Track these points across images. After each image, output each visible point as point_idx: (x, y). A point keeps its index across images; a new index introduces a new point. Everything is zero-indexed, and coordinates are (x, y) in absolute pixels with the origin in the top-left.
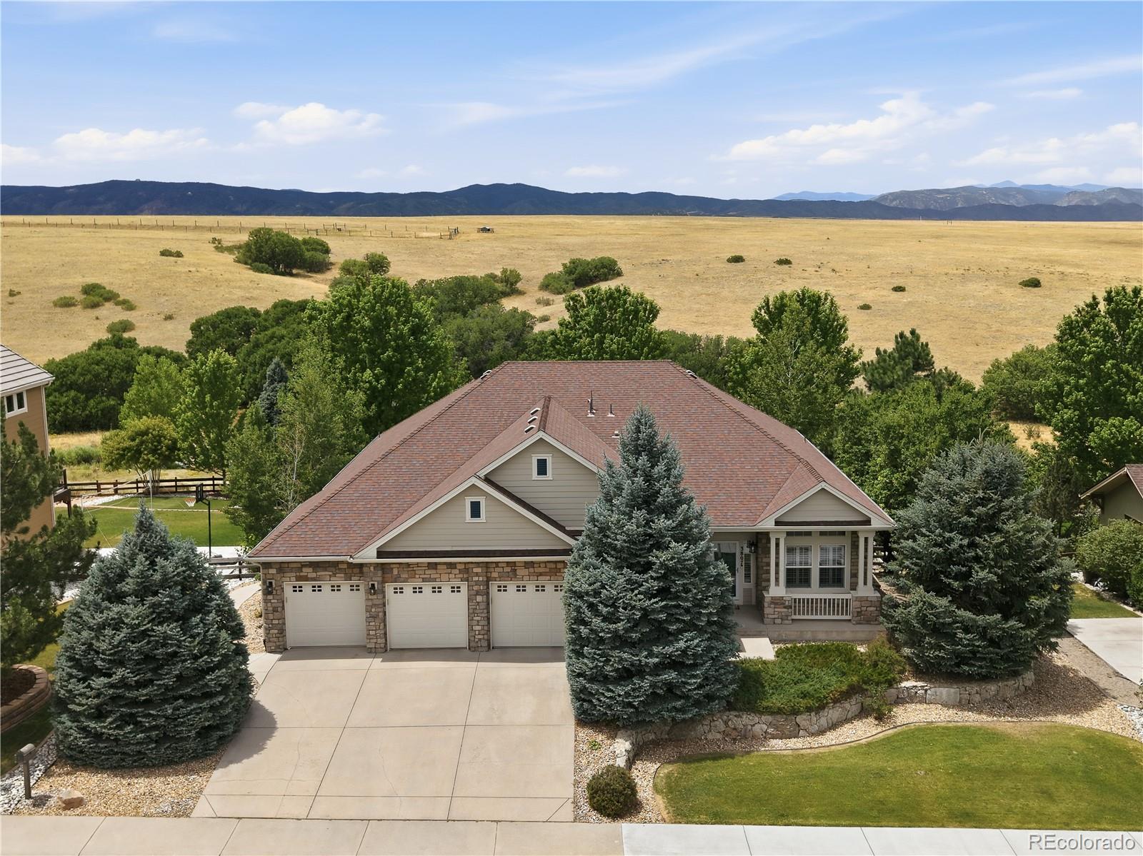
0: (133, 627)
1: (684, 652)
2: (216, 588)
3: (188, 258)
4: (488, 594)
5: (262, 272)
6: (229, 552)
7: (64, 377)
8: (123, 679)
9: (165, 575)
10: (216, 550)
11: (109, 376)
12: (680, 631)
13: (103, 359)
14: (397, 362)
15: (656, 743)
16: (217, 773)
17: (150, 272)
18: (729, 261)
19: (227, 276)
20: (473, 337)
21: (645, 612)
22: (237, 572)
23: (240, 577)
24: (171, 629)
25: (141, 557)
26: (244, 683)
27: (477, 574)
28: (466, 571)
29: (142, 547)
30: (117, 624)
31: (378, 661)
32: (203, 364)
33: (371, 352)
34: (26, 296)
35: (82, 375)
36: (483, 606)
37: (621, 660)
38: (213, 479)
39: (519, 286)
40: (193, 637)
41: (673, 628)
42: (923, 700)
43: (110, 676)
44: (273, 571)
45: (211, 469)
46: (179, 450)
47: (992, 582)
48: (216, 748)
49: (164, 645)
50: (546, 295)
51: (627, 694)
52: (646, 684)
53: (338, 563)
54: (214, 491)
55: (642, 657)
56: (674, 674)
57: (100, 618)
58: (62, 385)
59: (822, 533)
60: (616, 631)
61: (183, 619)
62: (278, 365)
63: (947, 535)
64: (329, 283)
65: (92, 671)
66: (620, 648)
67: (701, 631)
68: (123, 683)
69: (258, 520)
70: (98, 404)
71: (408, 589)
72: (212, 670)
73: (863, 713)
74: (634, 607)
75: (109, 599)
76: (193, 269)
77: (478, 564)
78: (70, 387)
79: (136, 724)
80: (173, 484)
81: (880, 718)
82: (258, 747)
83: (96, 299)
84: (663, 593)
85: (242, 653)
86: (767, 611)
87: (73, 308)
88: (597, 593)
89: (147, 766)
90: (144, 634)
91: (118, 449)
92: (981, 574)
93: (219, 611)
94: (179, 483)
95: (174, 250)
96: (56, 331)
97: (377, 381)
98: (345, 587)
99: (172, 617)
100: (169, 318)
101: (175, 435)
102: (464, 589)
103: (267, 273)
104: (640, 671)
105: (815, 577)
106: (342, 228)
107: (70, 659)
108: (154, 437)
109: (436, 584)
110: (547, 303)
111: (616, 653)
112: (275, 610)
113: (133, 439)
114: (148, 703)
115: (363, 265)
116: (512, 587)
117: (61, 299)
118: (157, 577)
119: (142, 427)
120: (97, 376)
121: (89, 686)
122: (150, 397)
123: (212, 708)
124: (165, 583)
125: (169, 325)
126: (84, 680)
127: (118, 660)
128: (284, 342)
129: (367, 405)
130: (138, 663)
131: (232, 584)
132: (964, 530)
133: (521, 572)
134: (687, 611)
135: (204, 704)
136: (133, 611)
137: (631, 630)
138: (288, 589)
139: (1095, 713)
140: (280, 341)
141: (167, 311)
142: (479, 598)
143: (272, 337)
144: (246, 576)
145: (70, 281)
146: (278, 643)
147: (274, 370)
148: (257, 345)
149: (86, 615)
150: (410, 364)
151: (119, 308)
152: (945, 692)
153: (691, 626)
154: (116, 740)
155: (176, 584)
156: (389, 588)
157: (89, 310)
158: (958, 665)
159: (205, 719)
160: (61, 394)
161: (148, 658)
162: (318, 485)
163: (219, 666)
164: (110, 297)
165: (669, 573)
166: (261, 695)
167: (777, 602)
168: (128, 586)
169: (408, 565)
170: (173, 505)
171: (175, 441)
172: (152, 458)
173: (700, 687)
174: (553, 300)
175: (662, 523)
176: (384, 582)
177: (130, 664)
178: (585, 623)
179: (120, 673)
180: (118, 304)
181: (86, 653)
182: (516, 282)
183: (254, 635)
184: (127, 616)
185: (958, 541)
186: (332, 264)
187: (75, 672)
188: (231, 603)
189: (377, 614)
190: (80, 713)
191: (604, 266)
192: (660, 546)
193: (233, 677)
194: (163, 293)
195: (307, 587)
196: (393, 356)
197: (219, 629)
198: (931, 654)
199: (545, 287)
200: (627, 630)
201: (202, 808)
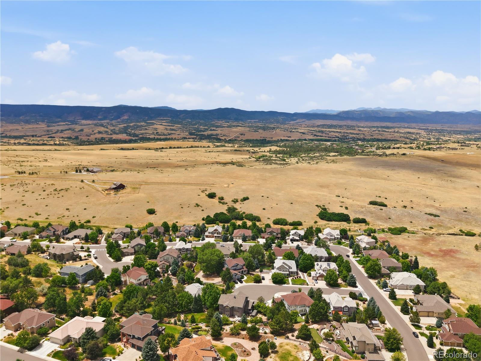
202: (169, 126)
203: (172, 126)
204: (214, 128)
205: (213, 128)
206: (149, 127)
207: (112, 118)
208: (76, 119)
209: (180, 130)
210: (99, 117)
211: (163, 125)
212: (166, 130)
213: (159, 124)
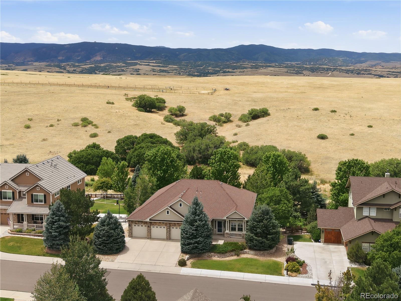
0: (106, 231)
1: (199, 241)
2: (120, 225)
3: (116, 105)
4: (170, 229)
5: (141, 111)
6: (124, 216)
7: (80, 159)
8: (104, 239)
9: (112, 222)
10: (121, 215)
11: (92, 159)
12: (199, 237)
13: (91, 154)
14: (166, 169)
15: (195, 257)
16: (119, 256)
17: (103, 112)
18: (313, 110)
19: (129, 114)
20: (203, 147)
21: (193, 233)
22: (125, 221)
23: (125, 222)
24: (112, 231)
25: (108, 219)
26: (124, 242)
27: (168, 225)
28: (166, 224)
29: (108, 217)
30: (104, 230)
31: (149, 240)
32: (119, 165)
33: (160, 166)
34: (63, 121)
35: (85, 158)
36: (169, 231)
37: (188, 242)
38: (121, 195)
39: (231, 119)
40: (116, 233)
41: (197, 236)
42: (248, 254)
43: (102, 239)
44: (130, 222)
45: (120, 192)
46: (112, 187)
47: (260, 232)
48: (119, 252)
49: (111, 234)
50: (240, 123)
51: (188, 248)
52: (192, 246)
53: (142, 221)
54: (121, 198)
55: (191, 241)
56: (197, 244)
57: (101, 229)
58: (79, 161)
59: (238, 220)
60: (187, 236)
61: (114, 230)
62: (138, 167)
63: (254, 222)
64: (164, 116)
65: (99, 238)
66: (188, 240)
67: (202, 237)
68: (104, 240)
69: (130, 209)
70: (89, 167)
71: (155, 227)
72: (119, 239)
73: (235, 255)
74: (190, 232)
75: (102, 225)
76: (117, 111)
77: (168, 223)
78: (81, 162)
79: (106, 247)
80: (111, 195)
81: (238, 256)
82: (126, 253)
83: (86, 124)
84: (196, 230)
85: (124, 236)
86: (225, 235)
87: (78, 127)
88: (185, 229)
89: (107, 254)
90: (108, 232)
91: (97, 186)
92: (259, 230)
93: (120, 229)
94: (112, 195)
95: (111, 101)
96: (73, 136)
97: (161, 174)
98: (144, 226)
99: (113, 229)
100: (109, 132)
101: (112, 183)
102: (166, 228)
103: (143, 112)
104: (191, 244)
105: (237, 229)
106: (173, 88)
107: (95, 235)
108: (107, 183)
109: (161, 226)
110: (240, 127)
111: (187, 240)
112: (131, 229)
113: (101, 184)
114: (108, 244)
115: (176, 110)
116: (175, 228)
117: (74, 123)
118: (110, 222)
119: (104, 181)
120: (89, 159)
121: (99, 240)
122: (105, 169)
123: (118, 245)
124: (111, 224)
125: (109, 135)
126: (98, 239)
127: (104, 236)
128: (143, 149)
129: (157, 181)
130: (107, 237)
131: (122, 224)
132: (257, 222)
133: (176, 225)
134: (201, 233)
135: (117, 244)
136: (106, 228)
137: (190, 236)
138: (133, 226)
139: (280, 258)
140: (142, 149)
141: (109, 129)
142: (168, 229)
143: (140, 147)
144: (127, 222)
145: (77, 116)
146: (131, 236)
147: (137, 168)
148: (136, 150)
149: (98, 228)
150: (170, 170)
151: (93, 127)
152: (252, 252)
153: (201, 236)
154: (103, 249)
155: (113, 224)
156: (152, 227)
157: (83, 128)
158: (254, 247)
159: (117, 247)
160: (79, 164)
161: (108, 236)
162: (144, 201)
163: (120, 238)
164: (90, 123)
165: (197, 227)
166: (127, 245)
167: (227, 234)
168: (106, 223)
169: (155, 222)
170: (110, 202)
171: (111, 185)
172: (106, 189)
173: (202, 247)
174: (242, 126)
175: (197, 217)
176: (151, 225)
177: (106, 237)
178: (183, 235)
179: (104, 238)
180: (93, 125)
181: (98, 235)
182: (230, 118)
183: (126, 234)
184: (105, 229)
185: (256, 223)
186: (166, 107)
187: (96, 238)
188: (122, 227)
189: (149, 232)
190: (97, 245)
191: (263, 112)
192: (197, 222)
193: (122, 240)
194: (107, 121)
195: (137, 225)
196: (166, 168)
197: (120, 232)
198: (249, 245)
199: (240, 119)
200: (189, 236)
201: (116, 261)
202: (159, 66)
203: (162, 67)
204: (230, 70)
205: (228, 70)
206: (128, 68)
207: (78, 60)
208: (26, 60)
209: (176, 72)
210: (60, 58)
211: (150, 66)
212: (153, 71)
213: (144, 65)
